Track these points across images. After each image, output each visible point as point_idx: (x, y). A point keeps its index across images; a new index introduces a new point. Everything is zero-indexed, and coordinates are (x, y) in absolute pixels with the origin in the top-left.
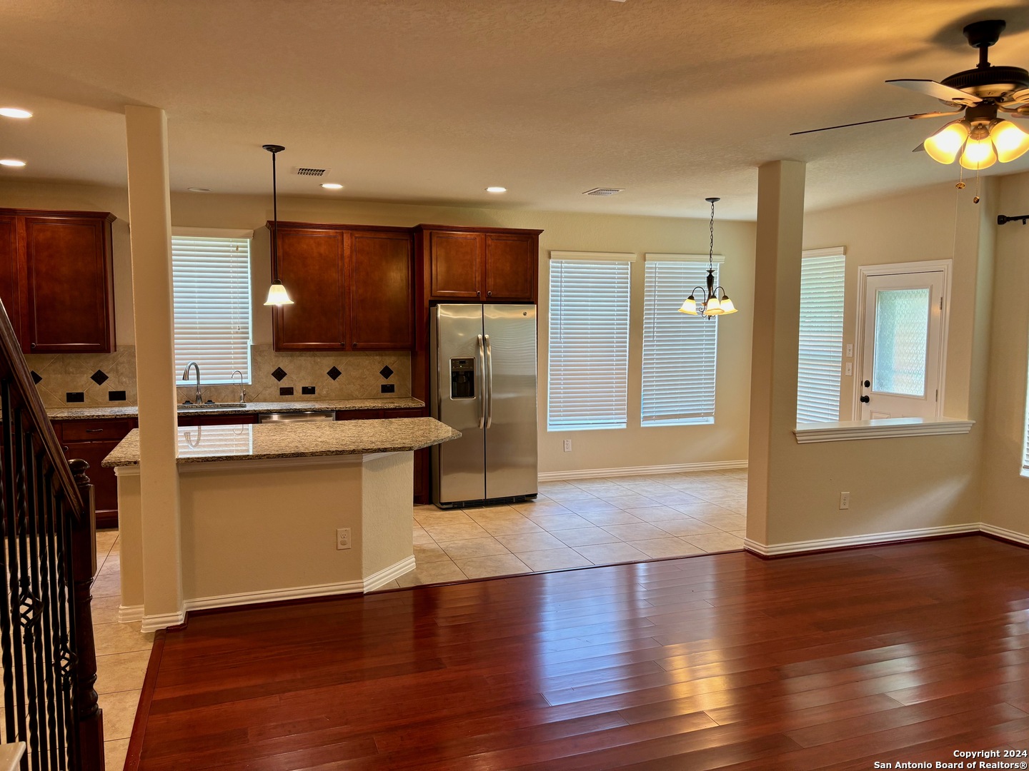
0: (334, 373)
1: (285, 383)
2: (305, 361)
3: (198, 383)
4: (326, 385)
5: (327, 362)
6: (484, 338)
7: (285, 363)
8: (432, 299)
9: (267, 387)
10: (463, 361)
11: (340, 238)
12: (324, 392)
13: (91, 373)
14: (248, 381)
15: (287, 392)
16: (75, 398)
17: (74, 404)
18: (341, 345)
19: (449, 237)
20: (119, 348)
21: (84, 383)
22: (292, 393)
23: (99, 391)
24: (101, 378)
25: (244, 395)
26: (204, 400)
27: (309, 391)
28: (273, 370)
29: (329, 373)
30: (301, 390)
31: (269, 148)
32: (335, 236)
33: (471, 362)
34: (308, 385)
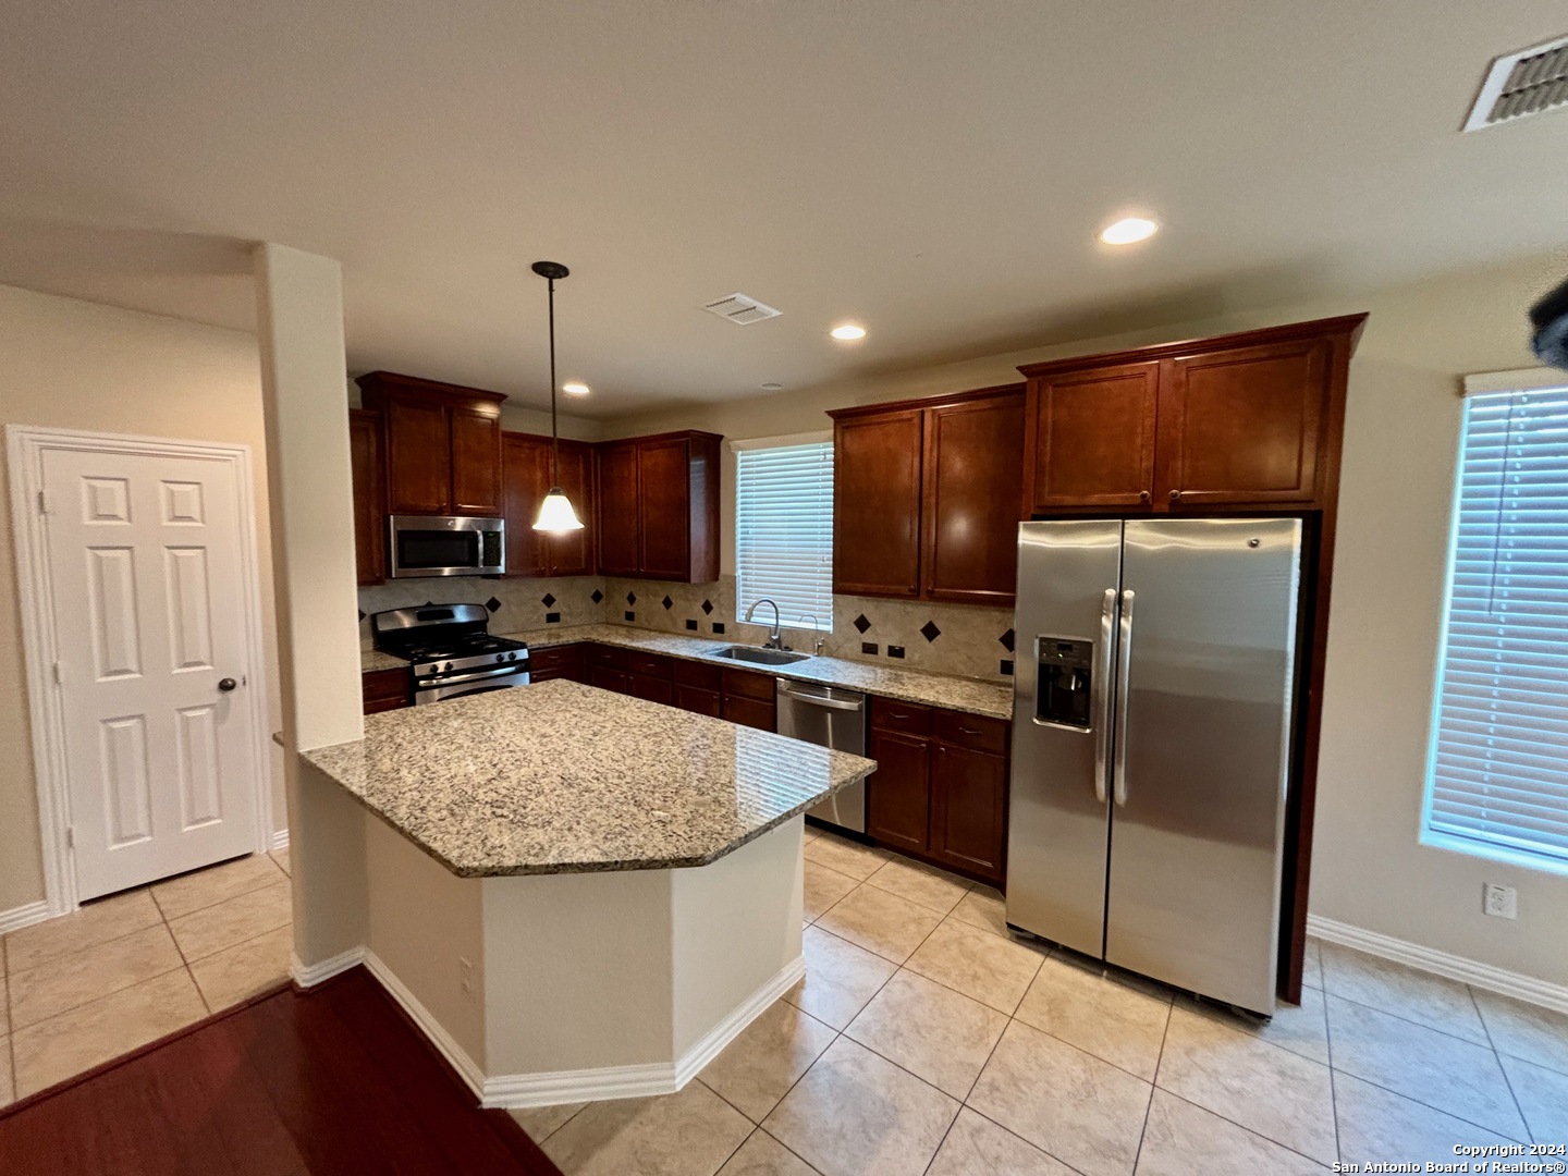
0: (931, 632)
1: (869, 637)
2: (892, 608)
3: (777, 625)
4: (919, 648)
5: (921, 613)
6: (1120, 599)
7: (868, 608)
8: (1038, 512)
9: (848, 640)
10: (1065, 646)
11: (916, 421)
12: (916, 657)
13: (702, 602)
14: (829, 628)
15: (870, 649)
16: (692, 625)
17: (690, 632)
18: (910, 590)
19: (1079, 383)
20: (721, 578)
21: (696, 612)
22: (876, 653)
23: (707, 621)
24: (708, 607)
25: (824, 647)
26: (782, 645)
27: (897, 652)
28: (855, 617)
29: (923, 631)
30: (886, 651)
31: (542, 268)
32: (910, 420)
33: (1087, 648)
34: (895, 644)
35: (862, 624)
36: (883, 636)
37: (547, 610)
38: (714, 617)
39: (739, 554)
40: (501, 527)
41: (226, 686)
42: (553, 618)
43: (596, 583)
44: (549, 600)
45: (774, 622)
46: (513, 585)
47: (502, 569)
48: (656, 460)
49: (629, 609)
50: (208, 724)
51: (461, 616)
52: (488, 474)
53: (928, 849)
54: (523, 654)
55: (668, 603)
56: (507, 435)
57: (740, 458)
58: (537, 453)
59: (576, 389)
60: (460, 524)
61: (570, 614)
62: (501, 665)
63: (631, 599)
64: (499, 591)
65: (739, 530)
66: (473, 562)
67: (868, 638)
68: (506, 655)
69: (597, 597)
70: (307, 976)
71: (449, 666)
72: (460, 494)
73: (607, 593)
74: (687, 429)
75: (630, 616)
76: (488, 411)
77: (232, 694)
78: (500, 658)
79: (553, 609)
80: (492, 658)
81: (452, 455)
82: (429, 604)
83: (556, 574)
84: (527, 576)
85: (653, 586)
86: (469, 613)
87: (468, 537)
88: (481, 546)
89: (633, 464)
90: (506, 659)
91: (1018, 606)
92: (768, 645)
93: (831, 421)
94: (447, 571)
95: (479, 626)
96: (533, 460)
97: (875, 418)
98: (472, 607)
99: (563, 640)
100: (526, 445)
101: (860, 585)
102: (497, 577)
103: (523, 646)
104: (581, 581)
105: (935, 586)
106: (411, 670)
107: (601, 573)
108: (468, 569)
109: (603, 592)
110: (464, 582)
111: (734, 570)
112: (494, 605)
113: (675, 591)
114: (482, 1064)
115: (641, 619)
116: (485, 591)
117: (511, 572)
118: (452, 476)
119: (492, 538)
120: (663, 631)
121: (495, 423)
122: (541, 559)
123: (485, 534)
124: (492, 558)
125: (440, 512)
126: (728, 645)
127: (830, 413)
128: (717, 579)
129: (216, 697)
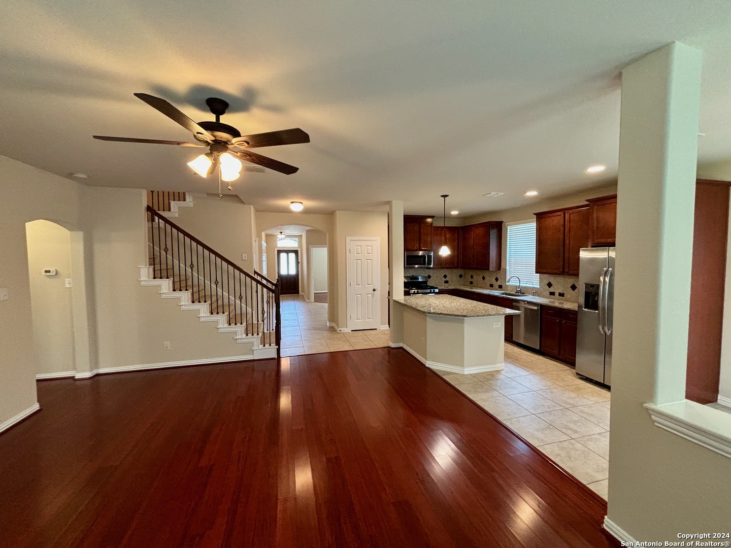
0: (574, 287)
2: (560, 279)
4: (569, 293)
5: (570, 281)
6: (607, 271)
7: (551, 279)
8: (594, 245)
9: (545, 290)
10: (592, 286)
11: (563, 215)
12: (568, 297)
13: (495, 278)
14: (538, 287)
15: (552, 294)
16: (491, 286)
17: (490, 288)
18: (560, 272)
19: (605, 204)
20: (501, 269)
21: (493, 281)
22: (554, 295)
23: (496, 284)
24: (497, 279)
25: (535, 292)
26: (521, 291)
27: (561, 295)
28: (547, 282)
29: (571, 287)
30: (558, 294)
31: (443, 196)
32: (560, 215)
33: (598, 286)
34: (561, 292)
35: (550, 285)
36: (557, 289)
37: (444, 279)
38: (499, 283)
39: (508, 261)
40: (432, 254)
41: (374, 290)
42: (446, 282)
43: (460, 272)
44: (445, 277)
45: (519, 284)
46: (435, 271)
47: (432, 266)
48: (480, 231)
49: (471, 280)
50: (371, 297)
51: (420, 280)
52: (429, 239)
53: (559, 355)
54: (437, 290)
55: (484, 278)
56: (434, 227)
57: (509, 228)
58: (443, 232)
59: (455, 213)
60: (421, 253)
61: (452, 281)
62: (431, 293)
63: (472, 277)
64: (431, 273)
65: (508, 253)
66: (424, 264)
67: (552, 290)
68: (432, 290)
69: (461, 276)
70: (393, 345)
71: (418, 291)
72: (422, 245)
73: (464, 274)
74: (489, 221)
75: (471, 283)
76: (429, 220)
77: (375, 292)
78: (431, 291)
79: (447, 279)
80: (429, 291)
81: (420, 235)
82: (413, 276)
83: (447, 268)
84: (438, 268)
85: (478, 272)
86: (422, 279)
87: (423, 257)
88: (427, 259)
89: (473, 233)
90: (432, 291)
91: (580, 275)
92: (516, 292)
93: (535, 216)
94: (416, 266)
95: (426, 282)
96: (441, 234)
97: (550, 215)
98: (423, 277)
99: (449, 288)
100: (440, 229)
101: (544, 270)
102: (430, 268)
103: (437, 288)
104: (455, 271)
105: (569, 270)
106: (409, 291)
107: (462, 268)
108: (423, 266)
109: (463, 274)
110: (422, 270)
111: (506, 267)
112: (429, 277)
113: (486, 274)
114: (426, 359)
115: (475, 283)
116: (426, 273)
117: (435, 267)
118: (420, 240)
119: (429, 257)
120: (481, 288)
121: (432, 224)
122: (443, 264)
123: (428, 256)
124: (429, 263)
125: (417, 250)
126: (502, 292)
127: (534, 214)
128: (500, 270)
129: (372, 292)
